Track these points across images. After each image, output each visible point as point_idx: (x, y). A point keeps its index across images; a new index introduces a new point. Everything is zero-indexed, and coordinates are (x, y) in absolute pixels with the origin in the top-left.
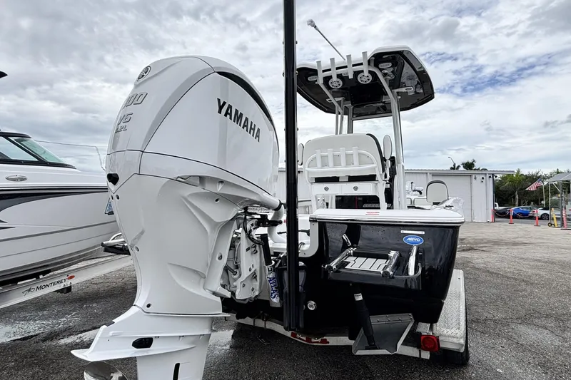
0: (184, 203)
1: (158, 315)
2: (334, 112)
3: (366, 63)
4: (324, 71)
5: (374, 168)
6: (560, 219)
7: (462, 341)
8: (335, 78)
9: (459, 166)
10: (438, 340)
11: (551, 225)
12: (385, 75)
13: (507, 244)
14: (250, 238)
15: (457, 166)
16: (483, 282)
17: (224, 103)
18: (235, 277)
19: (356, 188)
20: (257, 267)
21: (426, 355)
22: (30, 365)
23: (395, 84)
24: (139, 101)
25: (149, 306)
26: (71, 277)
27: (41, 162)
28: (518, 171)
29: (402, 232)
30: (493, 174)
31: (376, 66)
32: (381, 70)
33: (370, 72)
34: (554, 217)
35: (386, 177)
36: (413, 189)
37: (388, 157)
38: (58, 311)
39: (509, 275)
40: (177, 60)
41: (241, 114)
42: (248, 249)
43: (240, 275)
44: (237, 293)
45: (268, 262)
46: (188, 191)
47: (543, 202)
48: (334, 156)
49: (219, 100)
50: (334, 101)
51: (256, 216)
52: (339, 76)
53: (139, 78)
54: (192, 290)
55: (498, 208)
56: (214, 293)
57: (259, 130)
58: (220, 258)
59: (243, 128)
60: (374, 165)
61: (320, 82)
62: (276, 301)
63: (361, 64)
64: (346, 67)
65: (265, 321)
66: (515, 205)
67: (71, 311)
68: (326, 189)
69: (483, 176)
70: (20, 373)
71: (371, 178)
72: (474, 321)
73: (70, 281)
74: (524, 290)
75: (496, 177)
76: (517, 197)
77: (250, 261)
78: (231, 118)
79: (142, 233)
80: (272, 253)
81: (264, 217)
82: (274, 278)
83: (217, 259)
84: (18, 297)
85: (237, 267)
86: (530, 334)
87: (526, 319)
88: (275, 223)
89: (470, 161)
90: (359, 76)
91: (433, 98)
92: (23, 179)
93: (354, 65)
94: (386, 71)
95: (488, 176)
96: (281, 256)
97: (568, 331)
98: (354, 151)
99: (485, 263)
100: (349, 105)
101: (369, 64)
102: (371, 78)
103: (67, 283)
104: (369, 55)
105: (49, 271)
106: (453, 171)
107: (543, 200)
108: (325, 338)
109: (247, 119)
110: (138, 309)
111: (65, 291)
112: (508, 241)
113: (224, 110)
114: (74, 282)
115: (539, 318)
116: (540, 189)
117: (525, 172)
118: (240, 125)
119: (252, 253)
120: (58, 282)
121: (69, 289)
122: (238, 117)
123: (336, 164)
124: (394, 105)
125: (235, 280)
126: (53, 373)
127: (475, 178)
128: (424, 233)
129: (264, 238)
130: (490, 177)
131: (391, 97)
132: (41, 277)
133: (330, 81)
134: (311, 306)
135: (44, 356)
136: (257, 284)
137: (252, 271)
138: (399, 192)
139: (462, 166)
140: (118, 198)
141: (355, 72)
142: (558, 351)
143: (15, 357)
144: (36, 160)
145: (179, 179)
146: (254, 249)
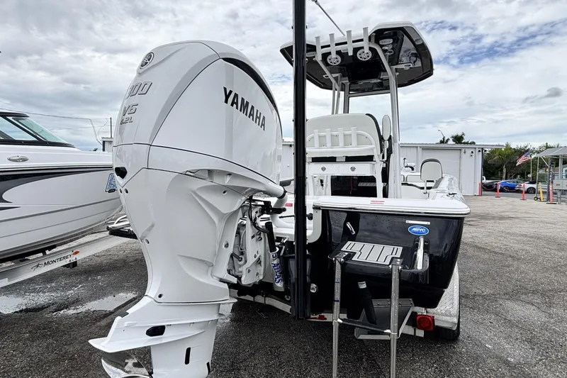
0: (194, 196)
1: (169, 304)
2: (331, 89)
3: (366, 40)
4: (323, 47)
5: (372, 149)
6: (547, 193)
7: (455, 320)
8: (334, 55)
9: (448, 139)
10: (433, 320)
11: (537, 199)
12: (385, 51)
13: (493, 218)
14: (255, 227)
15: (446, 139)
16: (470, 257)
17: (231, 92)
18: (240, 263)
19: (353, 169)
20: (262, 253)
21: (420, 333)
22: (44, 336)
23: (394, 60)
24: (144, 91)
25: (160, 296)
26: (76, 253)
27: (41, 142)
28: (507, 145)
29: (407, 222)
30: (482, 148)
31: (377, 42)
32: (381, 46)
33: (371, 49)
34: (541, 191)
35: (383, 158)
36: (406, 165)
37: (386, 138)
38: (66, 284)
39: (497, 250)
40: (182, 46)
41: (247, 103)
42: (253, 237)
43: (246, 262)
44: (242, 279)
45: (272, 248)
46: (197, 184)
47: (530, 176)
48: (332, 136)
49: (225, 89)
50: (331, 77)
51: (259, 203)
52: (338, 53)
53: (142, 66)
54: (201, 280)
55: (485, 181)
56: (222, 281)
57: (264, 118)
58: (227, 246)
59: (249, 117)
60: (374, 146)
61: (319, 58)
62: (280, 285)
63: (362, 40)
64: (346, 43)
65: (265, 297)
66: (501, 179)
67: (77, 283)
68: (323, 169)
69: (473, 150)
70: (35, 344)
71: (369, 159)
72: (463, 297)
73: (76, 256)
74: (512, 265)
75: (485, 151)
76: (505, 171)
77: (255, 248)
78: (237, 108)
79: (153, 226)
80: (275, 238)
81: (267, 203)
82: (278, 264)
83: (223, 246)
84: (28, 273)
85: (242, 253)
86: (518, 310)
87: (513, 295)
88: (279, 210)
89: (460, 134)
90: (359, 53)
91: (432, 74)
92: (24, 160)
93: (354, 42)
94: (386, 48)
95: (477, 150)
96: (284, 242)
97: (554, 307)
98: (352, 131)
99: (472, 237)
100: (346, 81)
101: (370, 40)
102: (370, 55)
103: (73, 259)
104: (370, 31)
105: (54, 247)
106: (443, 145)
107: (529, 173)
108: (322, 314)
109: (253, 107)
110: (150, 300)
111: (71, 266)
112: (496, 215)
113: (230, 100)
114: (79, 257)
115: (526, 294)
116: (528, 163)
117: (514, 146)
118: (246, 115)
119: (257, 240)
120: (64, 258)
121: (74, 264)
122: (245, 106)
123: (334, 144)
124: (393, 83)
125: (240, 266)
126: (66, 344)
127: (465, 152)
128: (429, 223)
129: (269, 226)
130: (479, 151)
131: (390, 74)
132: (48, 252)
133: (329, 57)
134: (313, 289)
135: (57, 328)
136: (261, 269)
137: (257, 257)
138: (395, 171)
139: (451, 139)
140: (127, 192)
141: (354, 49)
142: (544, 327)
143: (30, 329)
144: (35, 139)
145: (188, 173)
146: (258, 237)
